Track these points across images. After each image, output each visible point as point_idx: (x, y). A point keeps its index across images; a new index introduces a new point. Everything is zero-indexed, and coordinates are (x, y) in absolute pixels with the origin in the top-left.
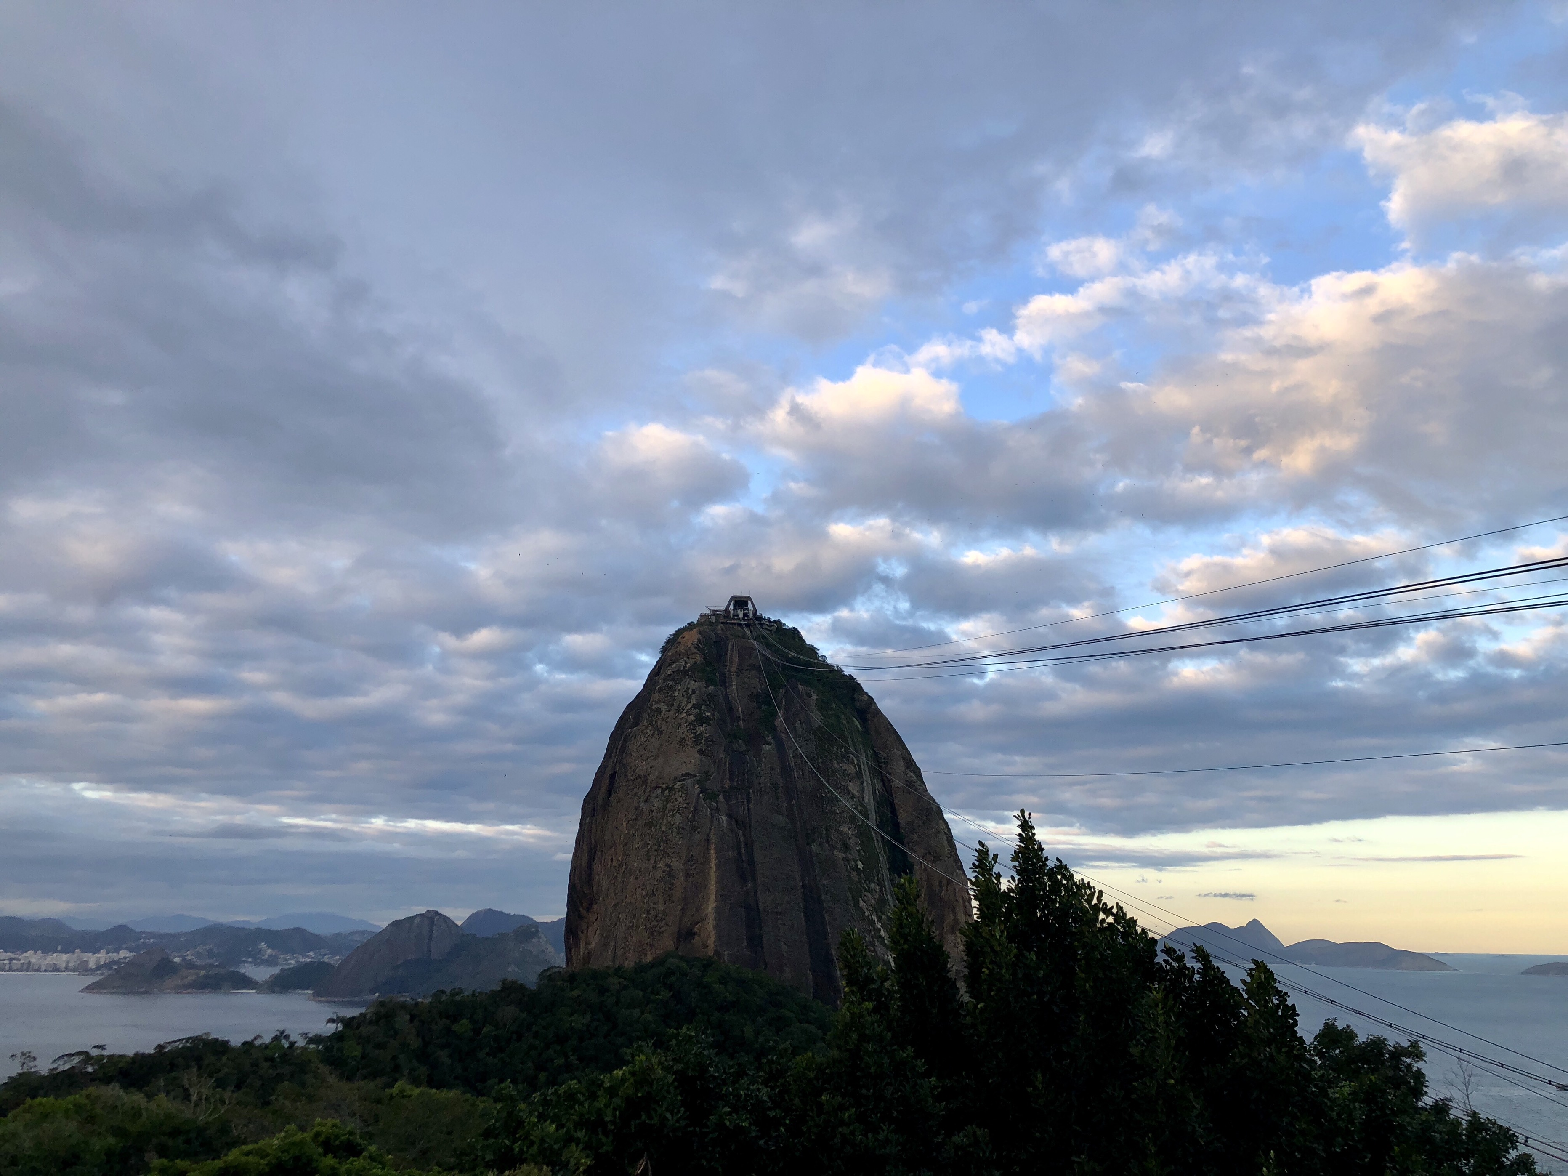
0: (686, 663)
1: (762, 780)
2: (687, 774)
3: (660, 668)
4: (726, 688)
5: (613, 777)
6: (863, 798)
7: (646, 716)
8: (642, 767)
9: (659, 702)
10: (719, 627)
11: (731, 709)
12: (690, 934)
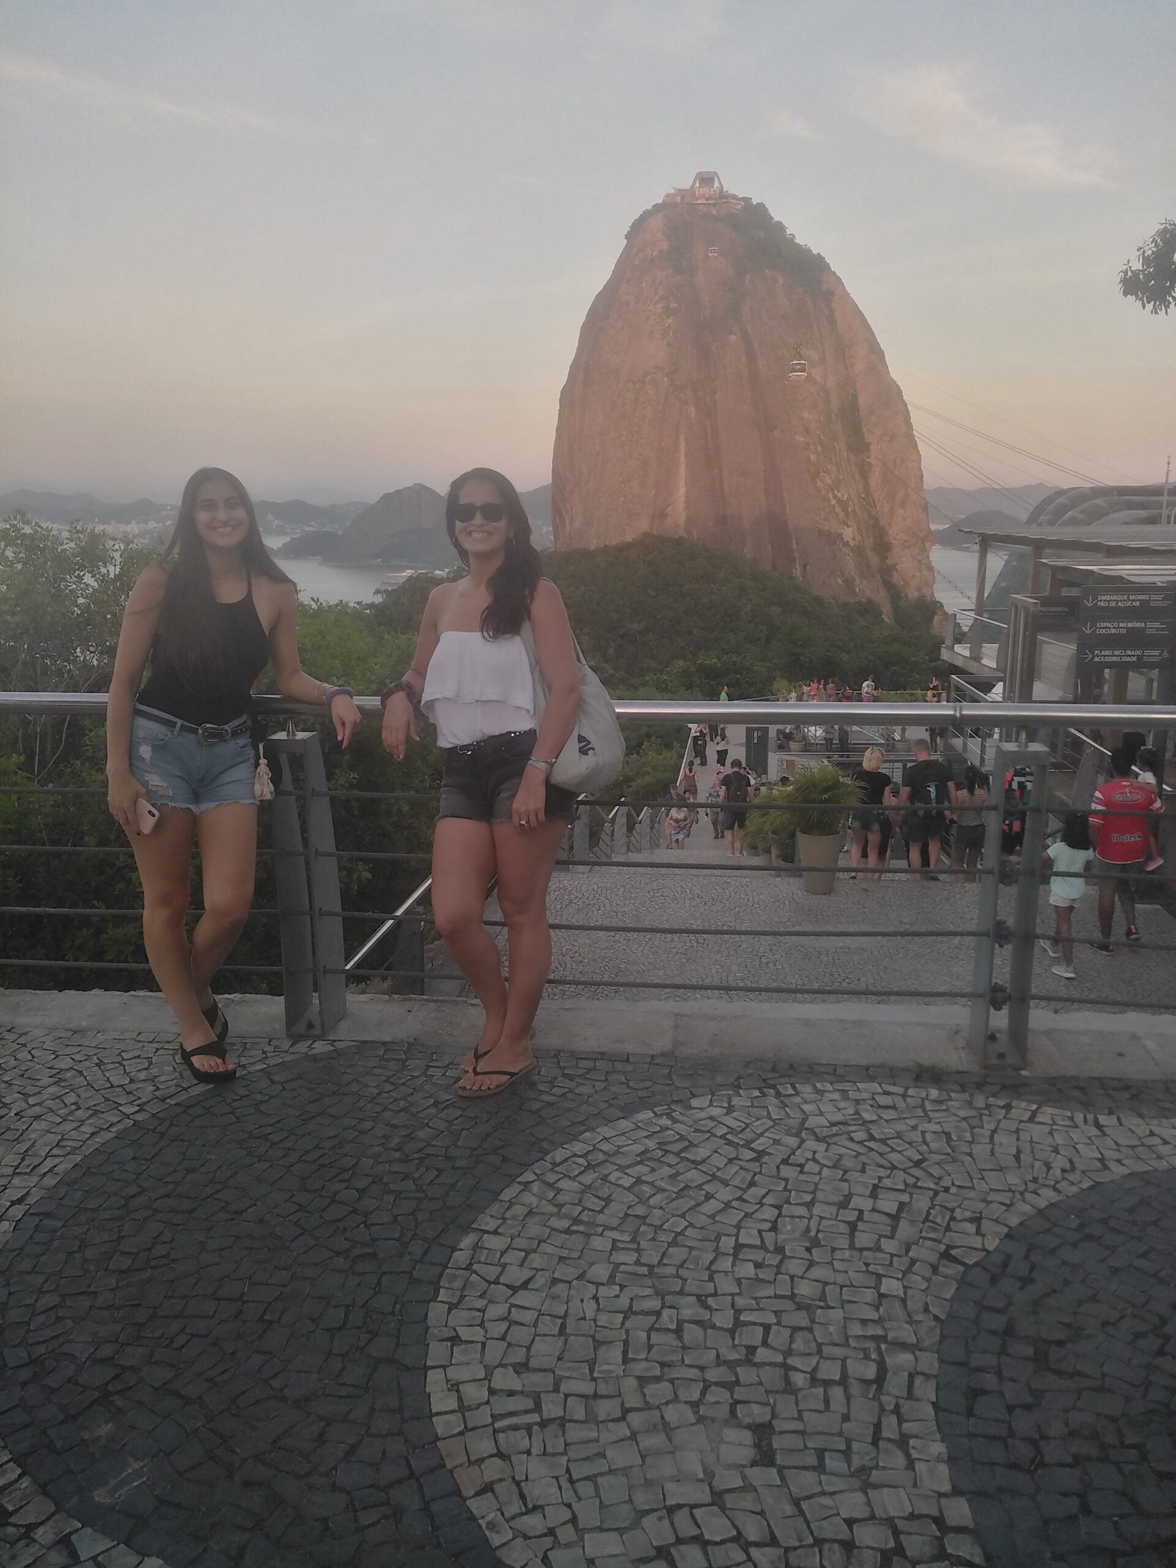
0: (653, 252)
1: (728, 370)
2: (656, 368)
3: (627, 255)
4: (692, 276)
5: (587, 370)
6: (826, 383)
7: (615, 307)
8: (614, 360)
9: (626, 293)
10: (685, 209)
11: (697, 299)
12: (663, 515)
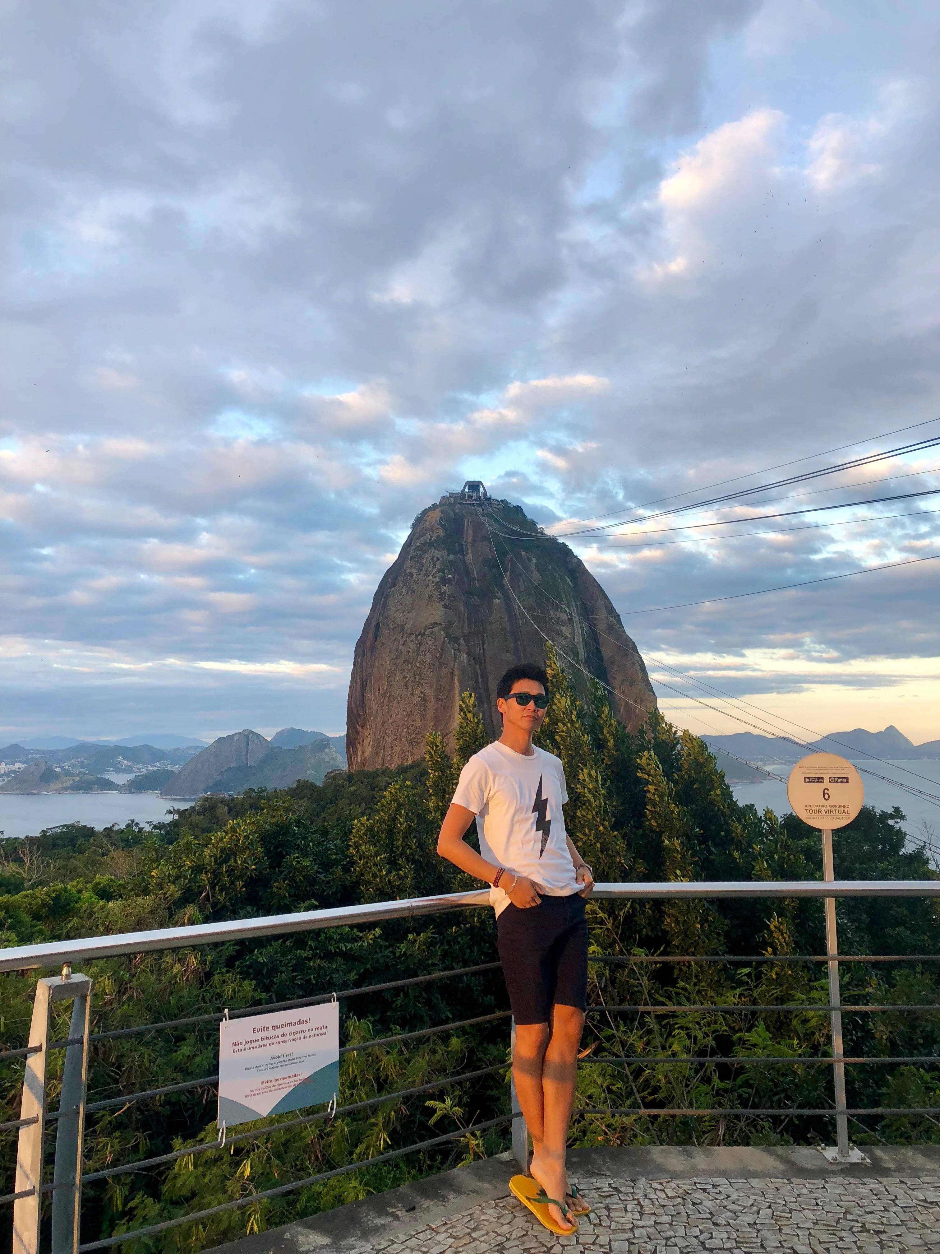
0: (431, 537)
1: (493, 627)
2: (435, 623)
3: (411, 540)
4: (463, 555)
5: (377, 626)
6: (574, 638)
7: (401, 578)
8: (399, 618)
9: (411, 567)
10: (457, 507)
11: (467, 572)
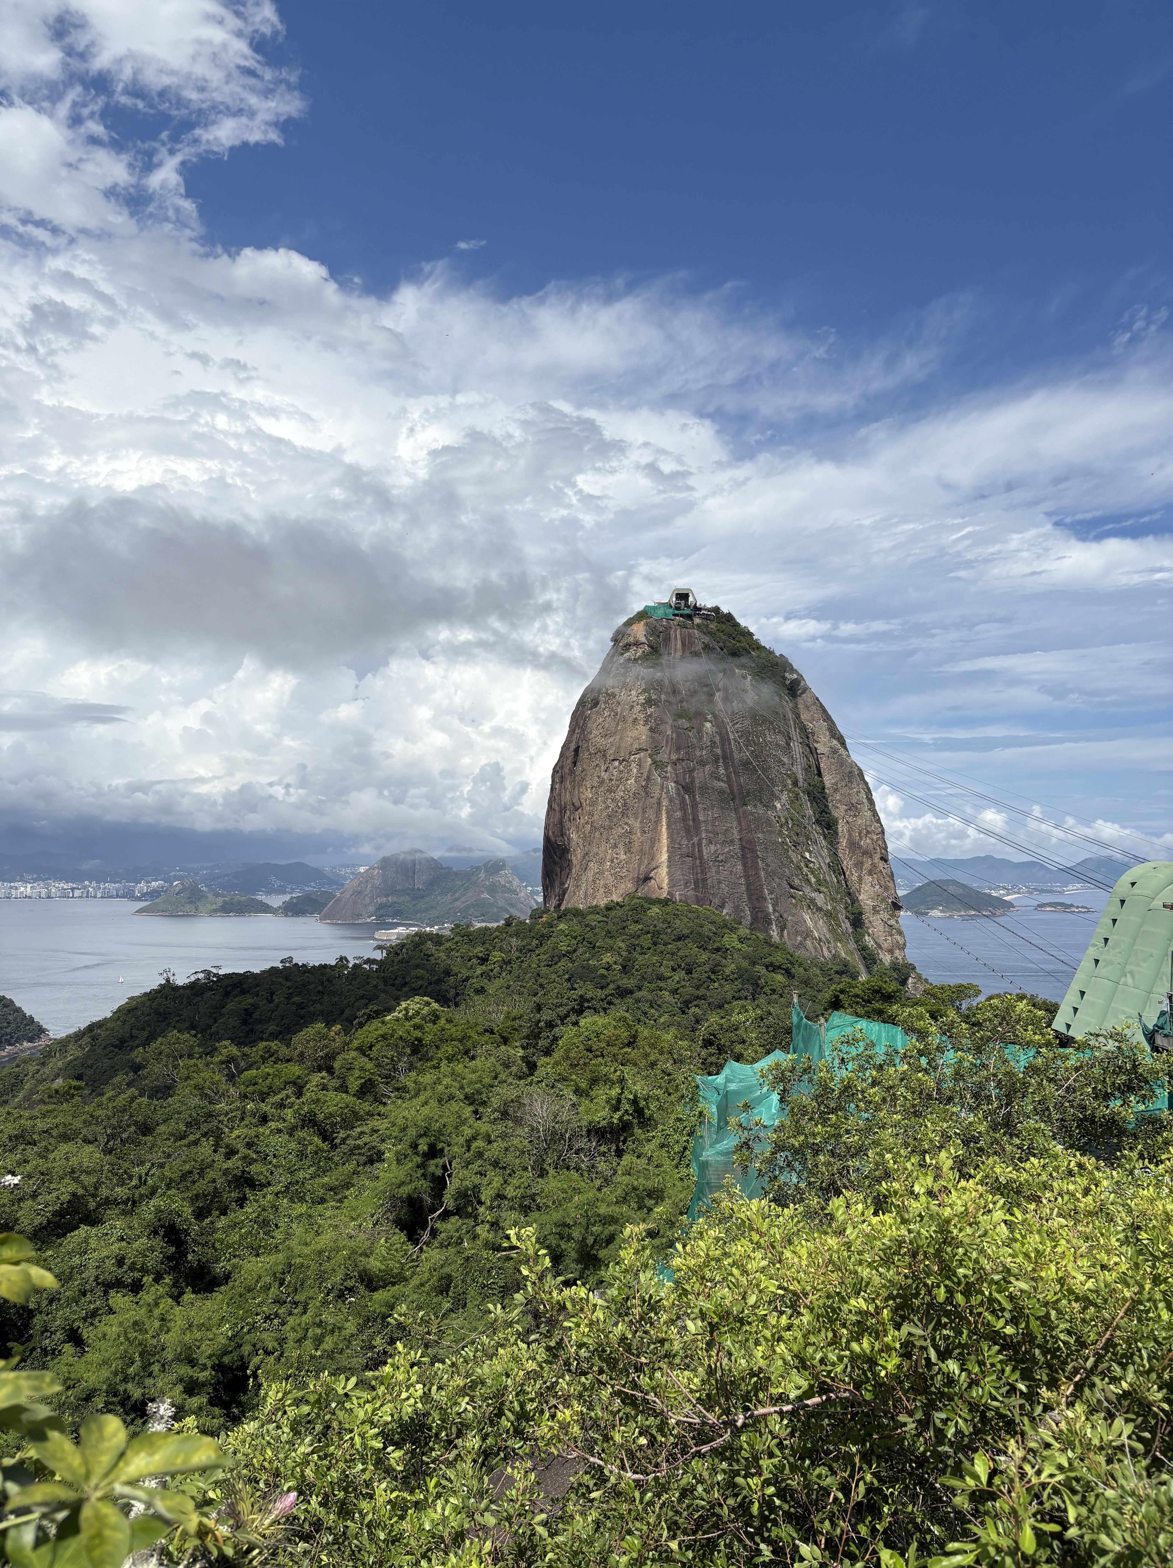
0: (635, 653)
1: (704, 752)
2: (640, 749)
5: (577, 750)
7: (602, 699)
8: (601, 742)
10: (663, 618)
11: (676, 692)
12: (647, 879)
